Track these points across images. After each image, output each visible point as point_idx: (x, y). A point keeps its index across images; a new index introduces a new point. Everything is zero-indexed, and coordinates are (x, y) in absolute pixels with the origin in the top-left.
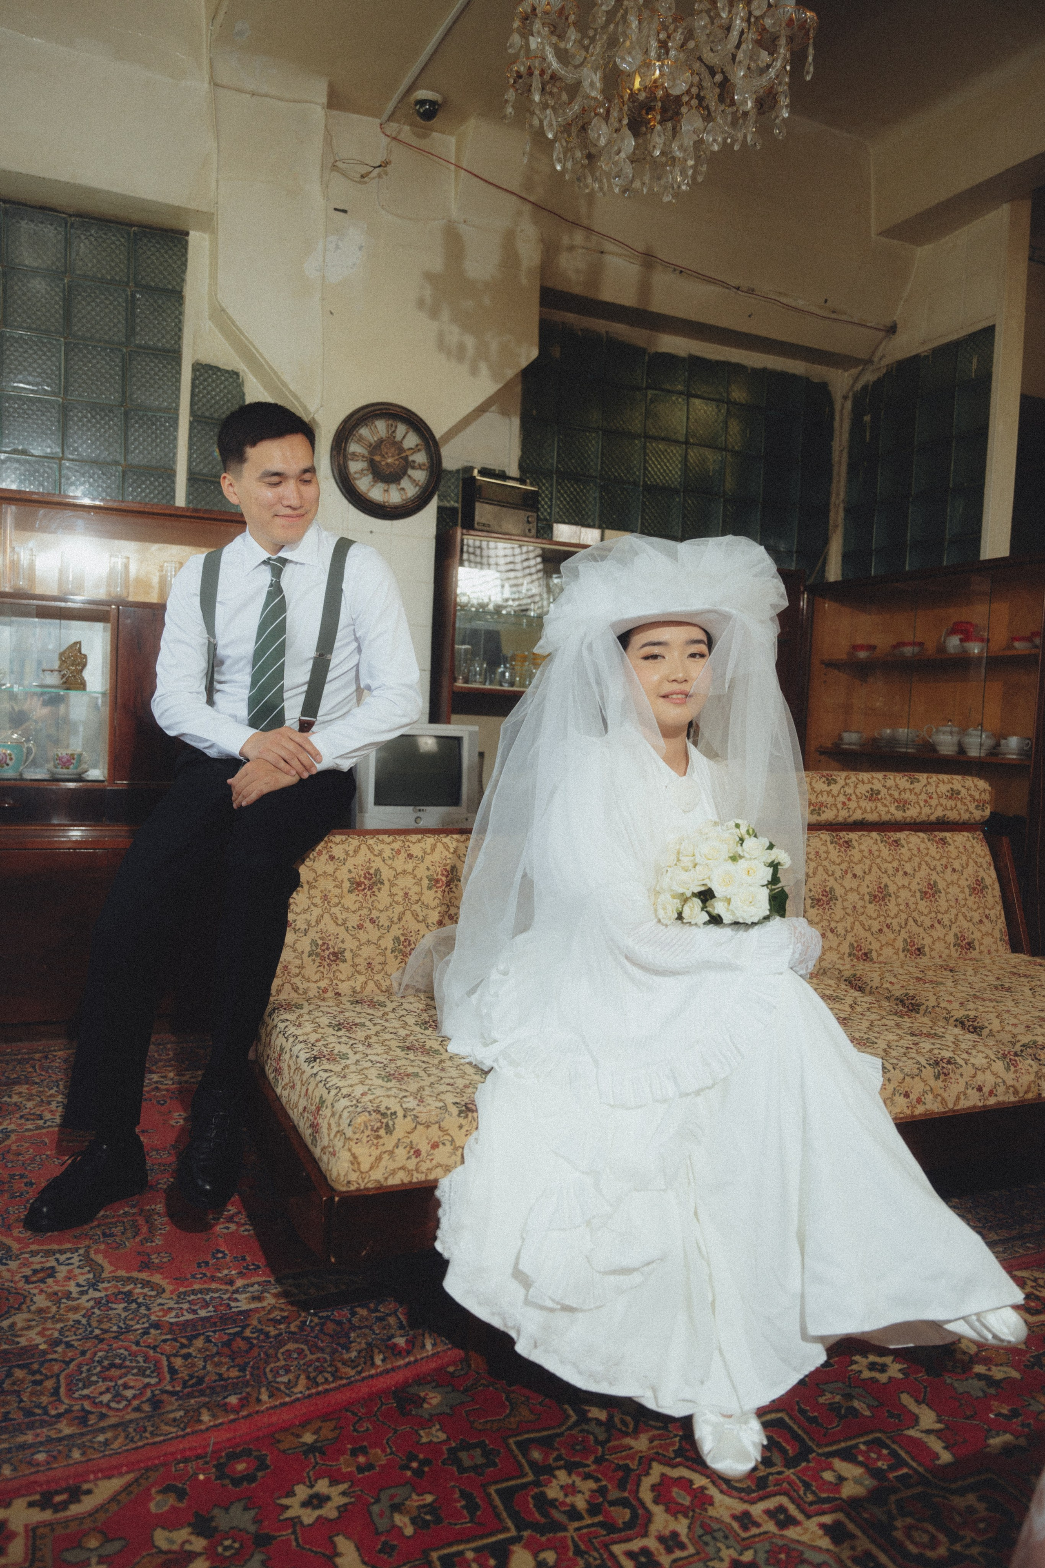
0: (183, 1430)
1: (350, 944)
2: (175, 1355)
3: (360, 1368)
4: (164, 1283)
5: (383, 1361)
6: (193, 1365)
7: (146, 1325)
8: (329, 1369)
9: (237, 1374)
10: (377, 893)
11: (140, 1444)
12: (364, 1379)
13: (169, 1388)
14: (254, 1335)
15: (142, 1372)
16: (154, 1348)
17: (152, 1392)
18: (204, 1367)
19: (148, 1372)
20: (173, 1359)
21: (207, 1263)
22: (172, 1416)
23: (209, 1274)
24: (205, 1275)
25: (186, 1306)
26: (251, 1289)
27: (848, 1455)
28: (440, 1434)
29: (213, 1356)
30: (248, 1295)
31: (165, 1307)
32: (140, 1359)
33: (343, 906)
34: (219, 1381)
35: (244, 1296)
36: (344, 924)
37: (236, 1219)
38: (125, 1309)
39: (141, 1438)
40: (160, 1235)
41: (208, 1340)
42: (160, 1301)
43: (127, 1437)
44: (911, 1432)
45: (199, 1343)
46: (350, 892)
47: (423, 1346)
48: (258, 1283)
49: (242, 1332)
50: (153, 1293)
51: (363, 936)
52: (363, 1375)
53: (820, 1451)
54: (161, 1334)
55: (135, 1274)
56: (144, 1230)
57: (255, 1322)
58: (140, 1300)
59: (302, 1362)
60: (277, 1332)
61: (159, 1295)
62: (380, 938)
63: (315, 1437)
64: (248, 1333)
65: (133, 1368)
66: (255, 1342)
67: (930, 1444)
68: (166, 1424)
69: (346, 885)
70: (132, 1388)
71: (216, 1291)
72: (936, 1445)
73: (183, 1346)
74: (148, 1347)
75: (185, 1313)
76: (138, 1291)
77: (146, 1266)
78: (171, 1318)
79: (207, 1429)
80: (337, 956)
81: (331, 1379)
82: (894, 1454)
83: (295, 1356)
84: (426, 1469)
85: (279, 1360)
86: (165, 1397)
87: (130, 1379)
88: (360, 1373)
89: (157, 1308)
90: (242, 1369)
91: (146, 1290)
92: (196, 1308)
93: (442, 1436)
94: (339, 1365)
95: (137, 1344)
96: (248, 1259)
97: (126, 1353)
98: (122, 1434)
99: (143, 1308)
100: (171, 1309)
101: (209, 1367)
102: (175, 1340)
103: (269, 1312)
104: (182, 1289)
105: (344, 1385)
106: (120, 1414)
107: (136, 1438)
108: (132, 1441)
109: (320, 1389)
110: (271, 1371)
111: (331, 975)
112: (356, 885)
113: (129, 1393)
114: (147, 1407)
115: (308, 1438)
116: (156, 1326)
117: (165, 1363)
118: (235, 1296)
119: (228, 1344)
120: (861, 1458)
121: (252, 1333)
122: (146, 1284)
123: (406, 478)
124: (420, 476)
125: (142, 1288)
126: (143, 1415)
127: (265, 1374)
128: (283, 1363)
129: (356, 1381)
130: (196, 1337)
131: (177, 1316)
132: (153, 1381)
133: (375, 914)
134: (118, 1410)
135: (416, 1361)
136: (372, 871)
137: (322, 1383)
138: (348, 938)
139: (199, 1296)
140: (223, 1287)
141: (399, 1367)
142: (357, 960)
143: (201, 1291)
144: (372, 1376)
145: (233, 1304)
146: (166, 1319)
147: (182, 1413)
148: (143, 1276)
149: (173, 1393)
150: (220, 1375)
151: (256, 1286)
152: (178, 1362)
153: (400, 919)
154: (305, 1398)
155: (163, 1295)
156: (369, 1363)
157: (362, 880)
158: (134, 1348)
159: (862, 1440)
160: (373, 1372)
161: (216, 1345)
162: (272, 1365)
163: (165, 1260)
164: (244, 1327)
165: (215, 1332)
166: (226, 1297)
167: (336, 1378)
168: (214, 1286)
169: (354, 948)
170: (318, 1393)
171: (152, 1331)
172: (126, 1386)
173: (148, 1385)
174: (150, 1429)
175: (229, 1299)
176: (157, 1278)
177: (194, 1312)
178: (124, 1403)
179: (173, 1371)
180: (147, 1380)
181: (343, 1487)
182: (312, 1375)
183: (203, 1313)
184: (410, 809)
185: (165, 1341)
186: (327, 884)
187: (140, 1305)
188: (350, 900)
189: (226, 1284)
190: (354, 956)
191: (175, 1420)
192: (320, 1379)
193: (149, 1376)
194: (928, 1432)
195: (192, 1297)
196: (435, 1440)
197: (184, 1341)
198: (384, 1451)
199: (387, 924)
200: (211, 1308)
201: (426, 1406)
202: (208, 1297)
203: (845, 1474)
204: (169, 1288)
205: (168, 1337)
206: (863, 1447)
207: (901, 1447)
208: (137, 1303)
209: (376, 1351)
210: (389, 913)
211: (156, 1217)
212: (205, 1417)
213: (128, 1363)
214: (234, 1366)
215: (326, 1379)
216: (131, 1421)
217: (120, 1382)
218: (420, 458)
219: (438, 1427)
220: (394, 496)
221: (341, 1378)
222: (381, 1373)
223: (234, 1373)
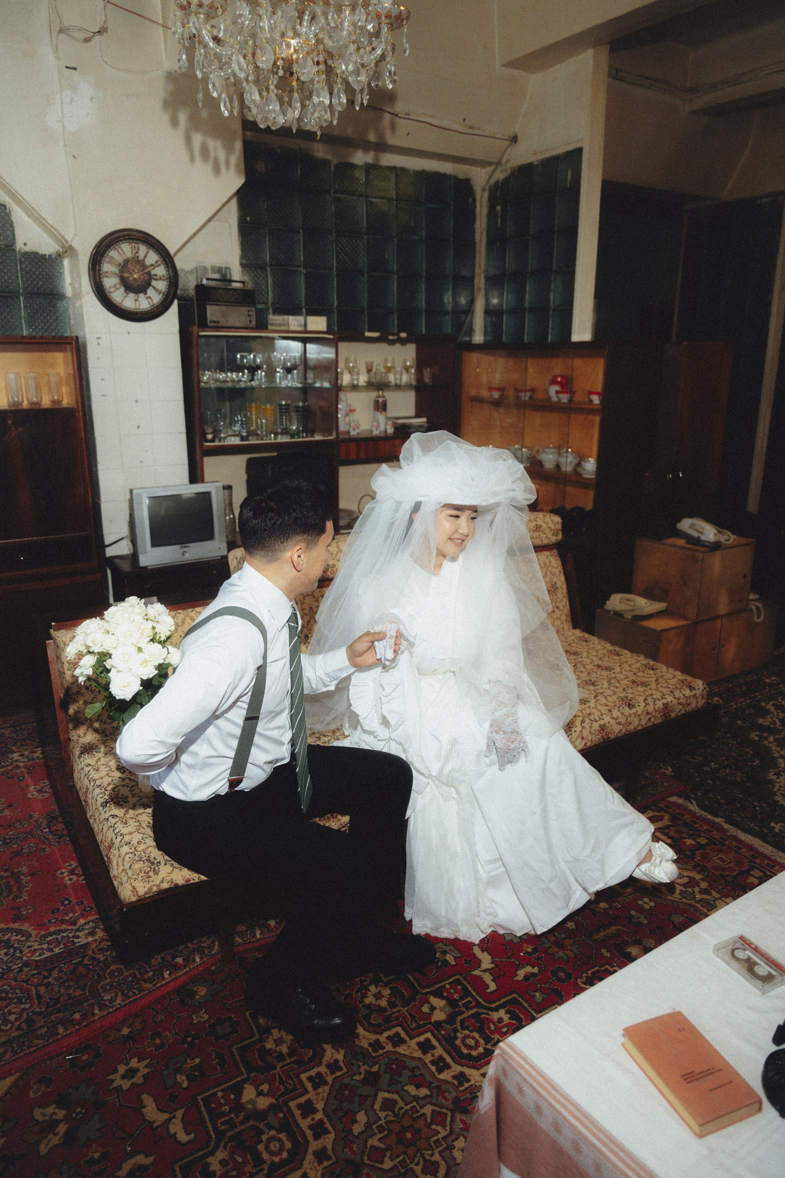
0: (47, 1041)
2: (40, 985)
3: (155, 982)
4: (30, 929)
5: (169, 975)
6: (52, 990)
7: (20, 965)
8: (136, 987)
9: (80, 993)
11: (22, 1054)
12: (158, 988)
13: (38, 1010)
14: (90, 962)
15: (20, 1002)
16: (26, 981)
17: (27, 1014)
18: (59, 991)
19: (23, 1000)
20: (39, 988)
21: (58, 910)
22: (39, 1032)
23: (60, 918)
24: (57, 919)
25: (45, 946)
26: (87, 927)
27: (438, 994)
28: (204, 1015)
29: (65, 982)
30: (86, 931)
31: (32, 949)
32: (18, 991)
34: (69, 1000)
35: (83, 933)
37: (77, 872)
38: (6, 954)
39: (22, 1051)
40: (26, 891)
41: (61, 971)
42: (29, 944)
43: (12, 1051)
44: (476, 972)
45: (55, 974)
47: (194, 960)
48: (92, 921)
49: (82, 961)
50: (24, 938)
52: (158, 986)
53: (424, 991)
54: (30, 970)
55: (11, 925)
56: (15, 889)
57: (90, 952)
58: (16, 945)
59: (120, 978)
60: (105, 957)
61: (27, 939)
63: (129, 1030)
64: (86, 961)
65: (13, 999)
66: (91, 967)
67: (485, 979)
68: (36, 1039)
70: (14, 1013)
71: (65, 931)
72: (488, 978)
73: (45, 977)
74: (23, 981)
75: (45, 952)
76: (14, 938)
77: (18, 918)
78: (36, 957)
79: (62, 1038)
81: (137, 993)
82: (464, 988)
83: (117, 974)
84: (196, 1041)
85: (106, 979)
86: (35, 1017)
87: (13, 1007)
88: (155, 985)
89: (27, 950)
90: (83, 990)
91: (19, 937)
92: (52, 947)
93: (206, 1017)
94: (142, 983)
95: (15, 980)
96: (85, 902)
97: (9, 988)
98: (10, 1050)
99: (18, 951)
100: (36, 950)
101: (63, 991)
102: (39, 973)
103: (100, 943)
104: (42, 933)
105: (146, 994)
106: (8, 1033)
107: (18, 1051)
108: (17, 1053)
109: (131, 999)
110: (102, 987)
113: (12, 1018)
114: (24, 1026)
115: (126, 1031)
116: (27, 964)
117: (34, 992)
118: (77, 934)
119: (73, 972)
120: (445, 994)
121: (89, 961)
122: (19, 932)
123: (151, 288)
124: (162, 285)
125: (16, 935)
126: (22, 1032)
127: (98, 990)
128: (109, 980)
129: (153, 990)
130: (52, 969)
131: (40, 955)
132: (27, 1006)
134: (6, 1031)
135: (190, 969)
137: (132, 996)
139: (54, 936)
140: (70, 927)
141: (180, 976)
143: (54, 933)
144: (163, 985)
145: (76, 940)
146: (33, 958)
147: (45, 1029)
148: (16, 926)
149: (41, 1013)
150: (69, 995)
151: (91, 923)
152: (42, 989)
154: (121, 1007)
155: (31, 939)
156: (160, 978)
158: (14, 983)
159: (448, 982)
160: (164, 982)
161: (66, 973)
162: (102, 983)
163: (30, 911)
164: (83, 957)
165: (65, 964)
166: (71, 935)
167: (140, 990)
168: (63, 927)
170: (130, 1002)
171: (25, 969)
172: (10, 1013)
173: (24, 1010)
174: (26, 1043)
175: (74, 937)
176: (26, 927)
177: (51, 950)
178: (9, 1025)
179: (39, 997)
180: (23, 1006)
181: (146, 1062)
182: (126, 992)
183: (57, 950)
184: (178, 547)
185: (33, 975)
187: (15, 949)
189: (72, 924)
191: (42, 1035)
192: (131, 994)
193: (24, 1003)
194: (485, 971)
195: (50, 938)
196: (202, 1020)
197: (45, 973)
198: (170, 1032)
200: (62, 946)
201: (197, 997)
202: (59, 937)
203: (435, 1004)
204: (34, 933)
205: (35, 972)
206: (447, 986)
207: (469, 983)
208: (14, 948)
209: (165, 970)
211: (22, 877)
212: (61, 1030)
213: (10, 995)
214: (78, 988)
215: (134, 993)
216: (14, 1038)
217: (6, 1011)
218: (161, 271)
219: (204, 1010)
220: (143, 303)
221: (144, 991)
222: (169, 982)
223: (79, 992)
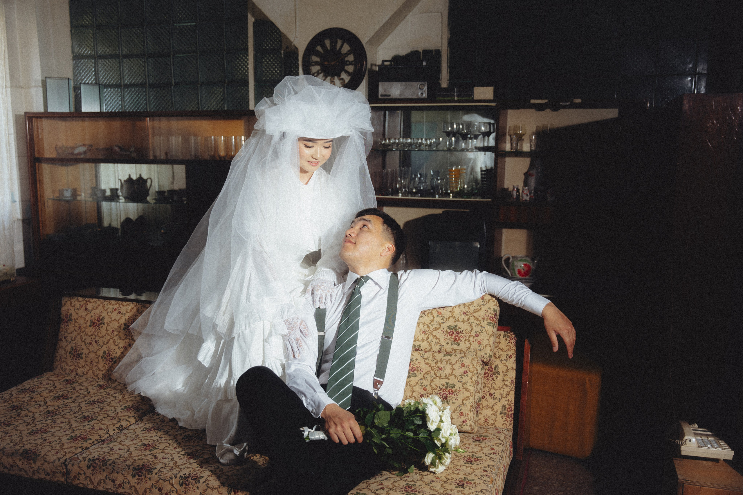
1: (86, 351)
10: (101, 329)
33: (86, 333)
36: (84, 341)
46: (90, 326)
51: (91, 348)
62: (98, 350)
69: (89, 323)
80: (79, 356)
111: (76, 364)
112: (93, 324)
133: (97, 339)
136: (101, 318)
138: (85, 348)
142: (87, 359)
153: (107, 343)
157: (96, 321)
169: (87, 353)
186: (81, 321)
188: (89, 330)
190: (86, 357)
199: (102, 344)
210: (103, 339)
